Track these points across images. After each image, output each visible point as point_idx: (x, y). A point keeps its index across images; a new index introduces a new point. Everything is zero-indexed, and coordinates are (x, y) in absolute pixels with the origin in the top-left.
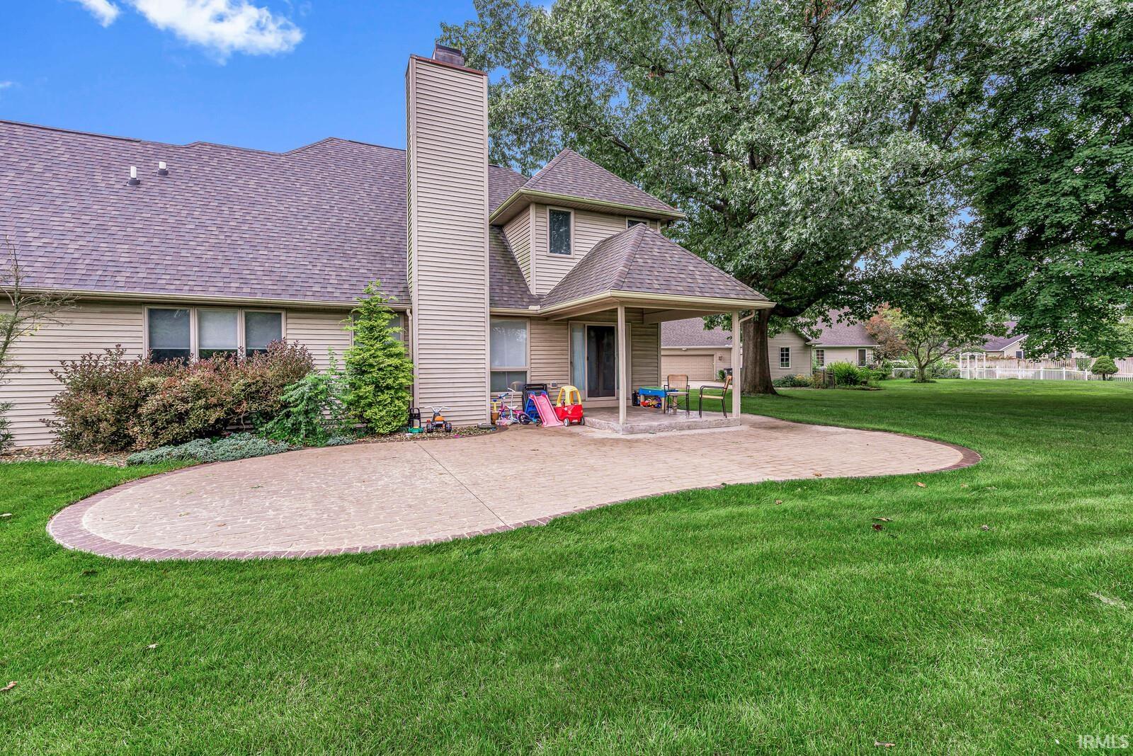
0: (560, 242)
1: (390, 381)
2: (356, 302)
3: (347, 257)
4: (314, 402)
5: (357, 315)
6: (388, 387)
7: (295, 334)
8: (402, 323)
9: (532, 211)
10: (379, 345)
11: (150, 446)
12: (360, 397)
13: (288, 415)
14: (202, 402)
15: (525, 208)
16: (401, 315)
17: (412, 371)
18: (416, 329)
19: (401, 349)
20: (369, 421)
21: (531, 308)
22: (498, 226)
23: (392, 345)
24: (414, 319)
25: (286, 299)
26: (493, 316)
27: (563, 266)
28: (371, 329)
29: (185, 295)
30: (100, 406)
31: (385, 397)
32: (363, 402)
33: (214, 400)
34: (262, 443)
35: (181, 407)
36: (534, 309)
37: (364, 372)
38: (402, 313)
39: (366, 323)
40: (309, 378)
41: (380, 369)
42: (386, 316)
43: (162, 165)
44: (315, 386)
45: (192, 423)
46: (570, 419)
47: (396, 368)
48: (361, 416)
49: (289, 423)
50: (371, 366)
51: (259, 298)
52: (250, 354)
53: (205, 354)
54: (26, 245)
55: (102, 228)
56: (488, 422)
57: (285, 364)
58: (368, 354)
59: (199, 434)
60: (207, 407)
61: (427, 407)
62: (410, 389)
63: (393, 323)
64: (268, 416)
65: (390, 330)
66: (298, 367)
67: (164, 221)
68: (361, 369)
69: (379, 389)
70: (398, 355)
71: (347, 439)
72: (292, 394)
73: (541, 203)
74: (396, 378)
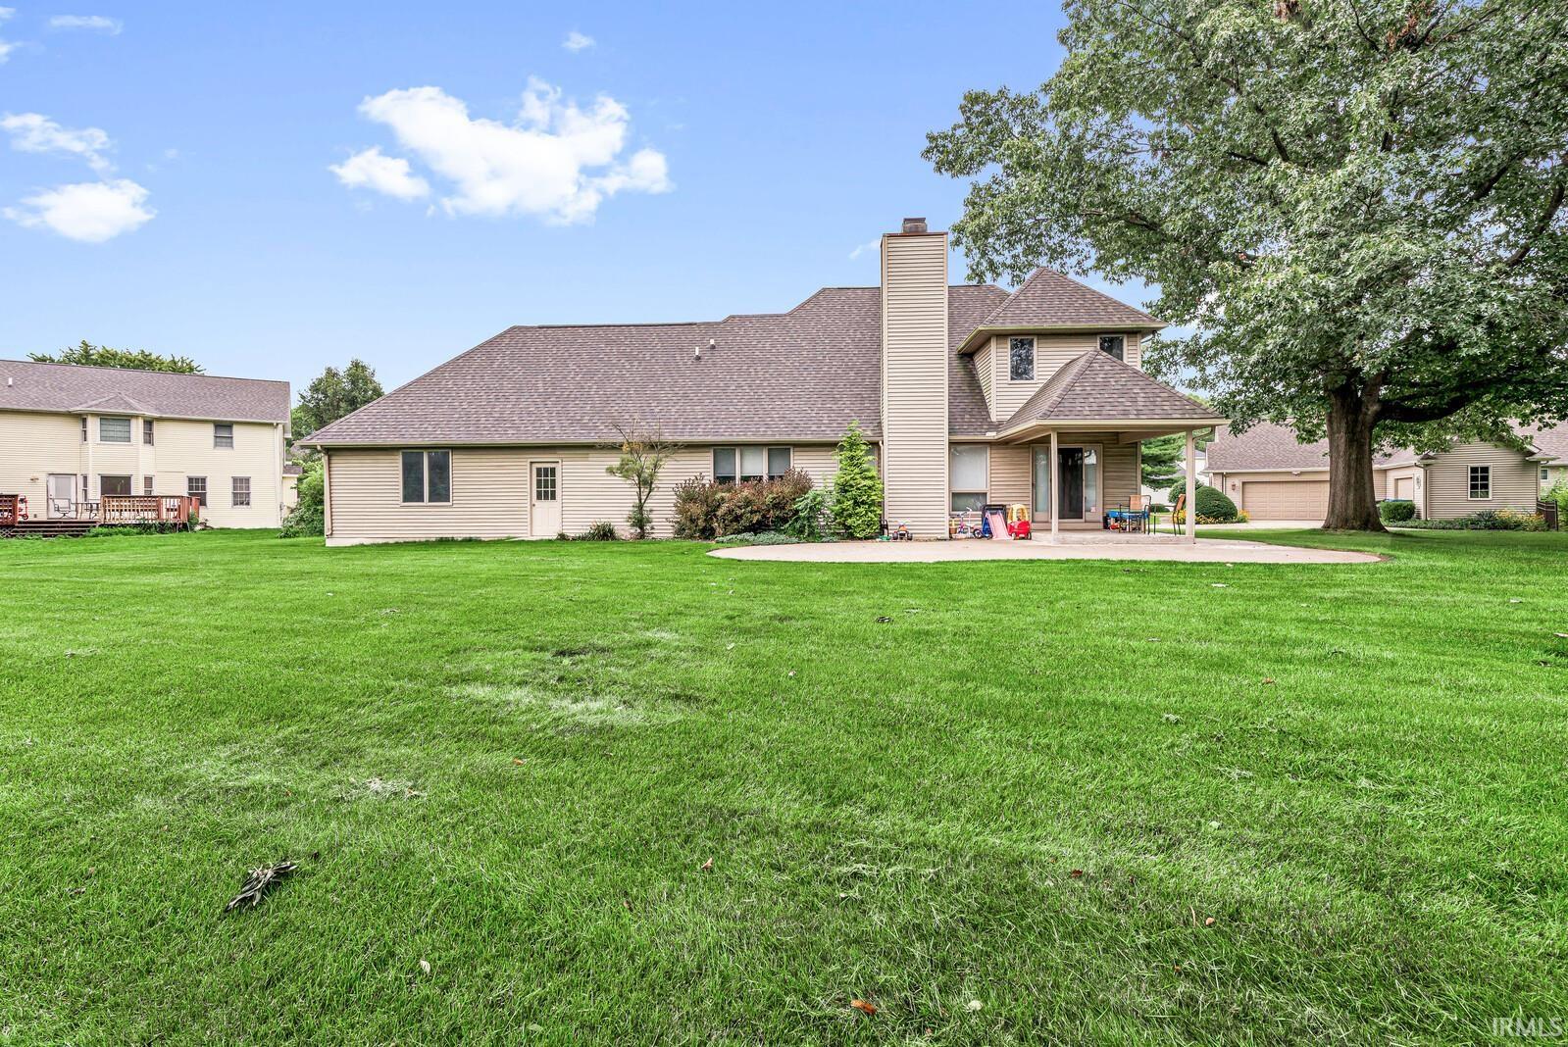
0: (1021, 370)
1: (864, 498)
2: (841, 437)
3: (835, 400)
4: (814, 509)
5: (842, 448)
6: (863, 503)
7: (800, 463)
8: (876, 452)
9: (993, 344)
10: (857, 470)
11: (724, 535)
12: (844, 510)
13: (796, 520)
14: (749, 509)
15: (988, 341)
16: (875, 446)
17: (883, 490)
18: (886, 457)
19: (874, 473)
20: (850, 527)
21: (988, 434)
22: (967, 356)
23: (868, 470)
24: (885, 449)
25: (794, 438)
26: (952, 444)
27: (1026, 390)
28: (852, 458)
29: (735, 439)
30: (696, 509)
31: (861, 510)
32: (845, 513)
33: (755, 508)
34: (783, 537)
35: (739, 512)
36: (991, 435)
37: (846, 491)
38: (876, 444)
39: (849, 454)
40: (810, 494)
41: (858, 489)
42: (864, 447)
43: (712, 342)
44: (815, 499)
45: (744, 522)
46: (1017, 534)
47: (870, 488)
48: (844, 524)
49: (798, 526)
50: (852, 486)
51: (778, 438)
52: (771, 478)
53: (745, 479)
54: (652, 410)
55: (685, 396)
56: (947, 536)
57: (795, 485)
58: (848, 478)
59: (746, 530)
60: (751, 512)
61: (895, 521)
62: (881, 505)
63: (868, 453)
64: (785, 520)
65: (866, 459)
66: (802, 486)
67: (718, 386)
68: (844, 488)
69: (857, 504)
70: (872, 478)
71: (835, 538)
72: (800, 505)
73: (1001, 336)
74: (869, 496)
